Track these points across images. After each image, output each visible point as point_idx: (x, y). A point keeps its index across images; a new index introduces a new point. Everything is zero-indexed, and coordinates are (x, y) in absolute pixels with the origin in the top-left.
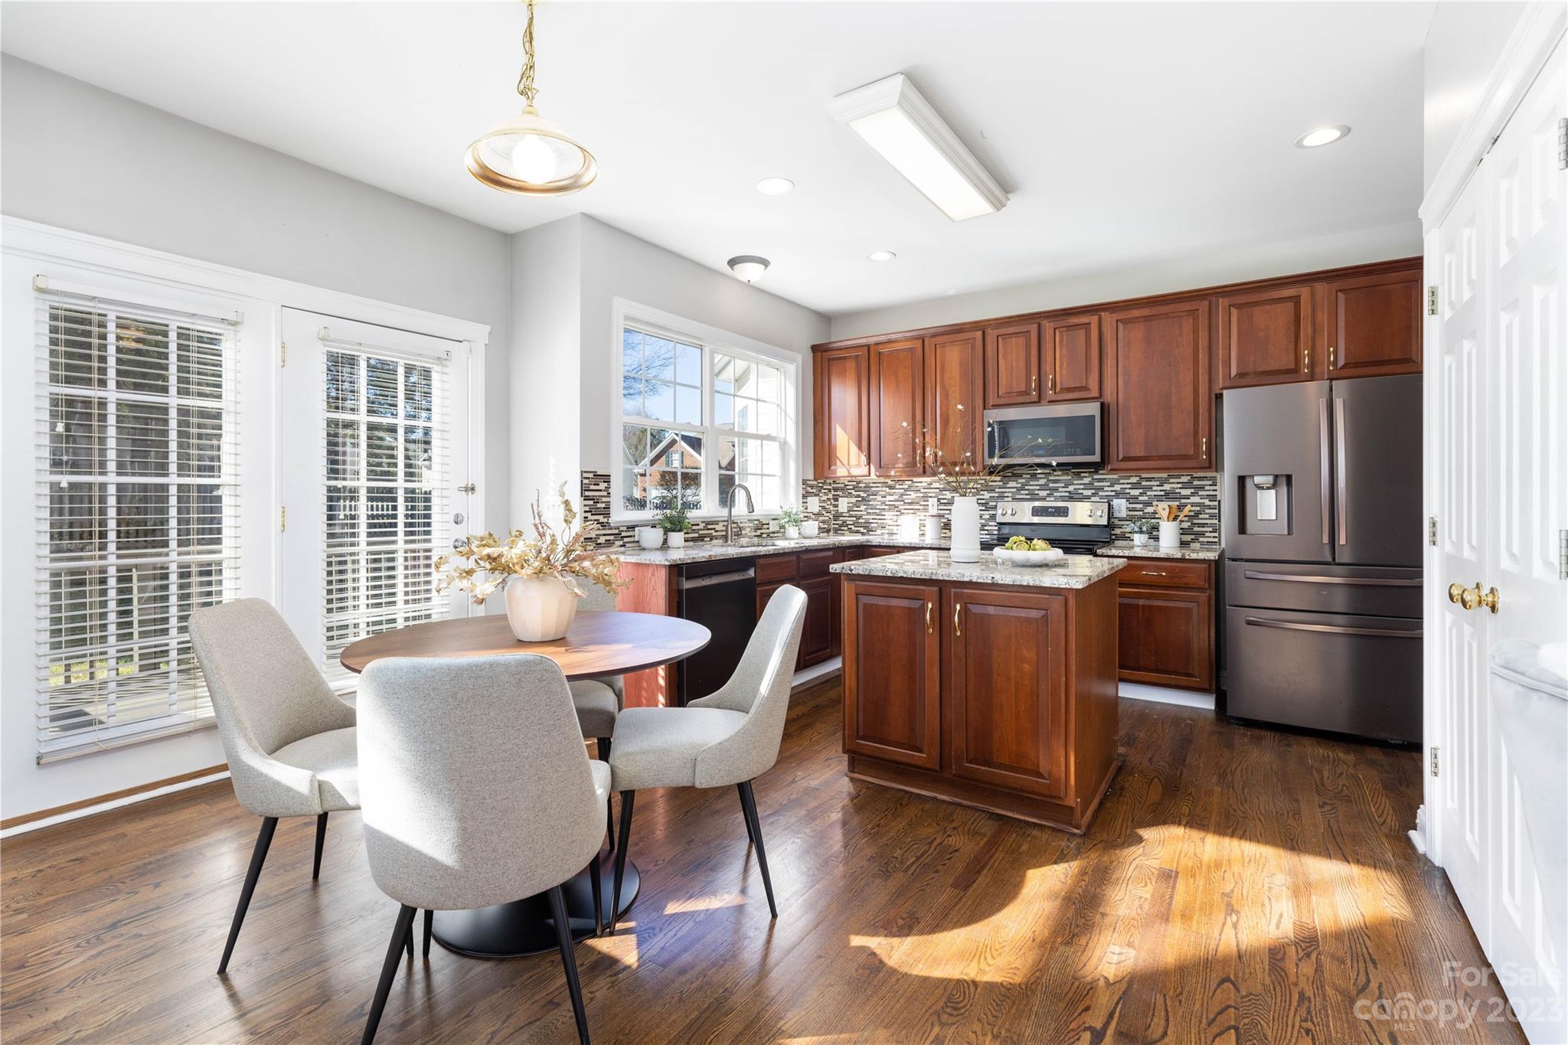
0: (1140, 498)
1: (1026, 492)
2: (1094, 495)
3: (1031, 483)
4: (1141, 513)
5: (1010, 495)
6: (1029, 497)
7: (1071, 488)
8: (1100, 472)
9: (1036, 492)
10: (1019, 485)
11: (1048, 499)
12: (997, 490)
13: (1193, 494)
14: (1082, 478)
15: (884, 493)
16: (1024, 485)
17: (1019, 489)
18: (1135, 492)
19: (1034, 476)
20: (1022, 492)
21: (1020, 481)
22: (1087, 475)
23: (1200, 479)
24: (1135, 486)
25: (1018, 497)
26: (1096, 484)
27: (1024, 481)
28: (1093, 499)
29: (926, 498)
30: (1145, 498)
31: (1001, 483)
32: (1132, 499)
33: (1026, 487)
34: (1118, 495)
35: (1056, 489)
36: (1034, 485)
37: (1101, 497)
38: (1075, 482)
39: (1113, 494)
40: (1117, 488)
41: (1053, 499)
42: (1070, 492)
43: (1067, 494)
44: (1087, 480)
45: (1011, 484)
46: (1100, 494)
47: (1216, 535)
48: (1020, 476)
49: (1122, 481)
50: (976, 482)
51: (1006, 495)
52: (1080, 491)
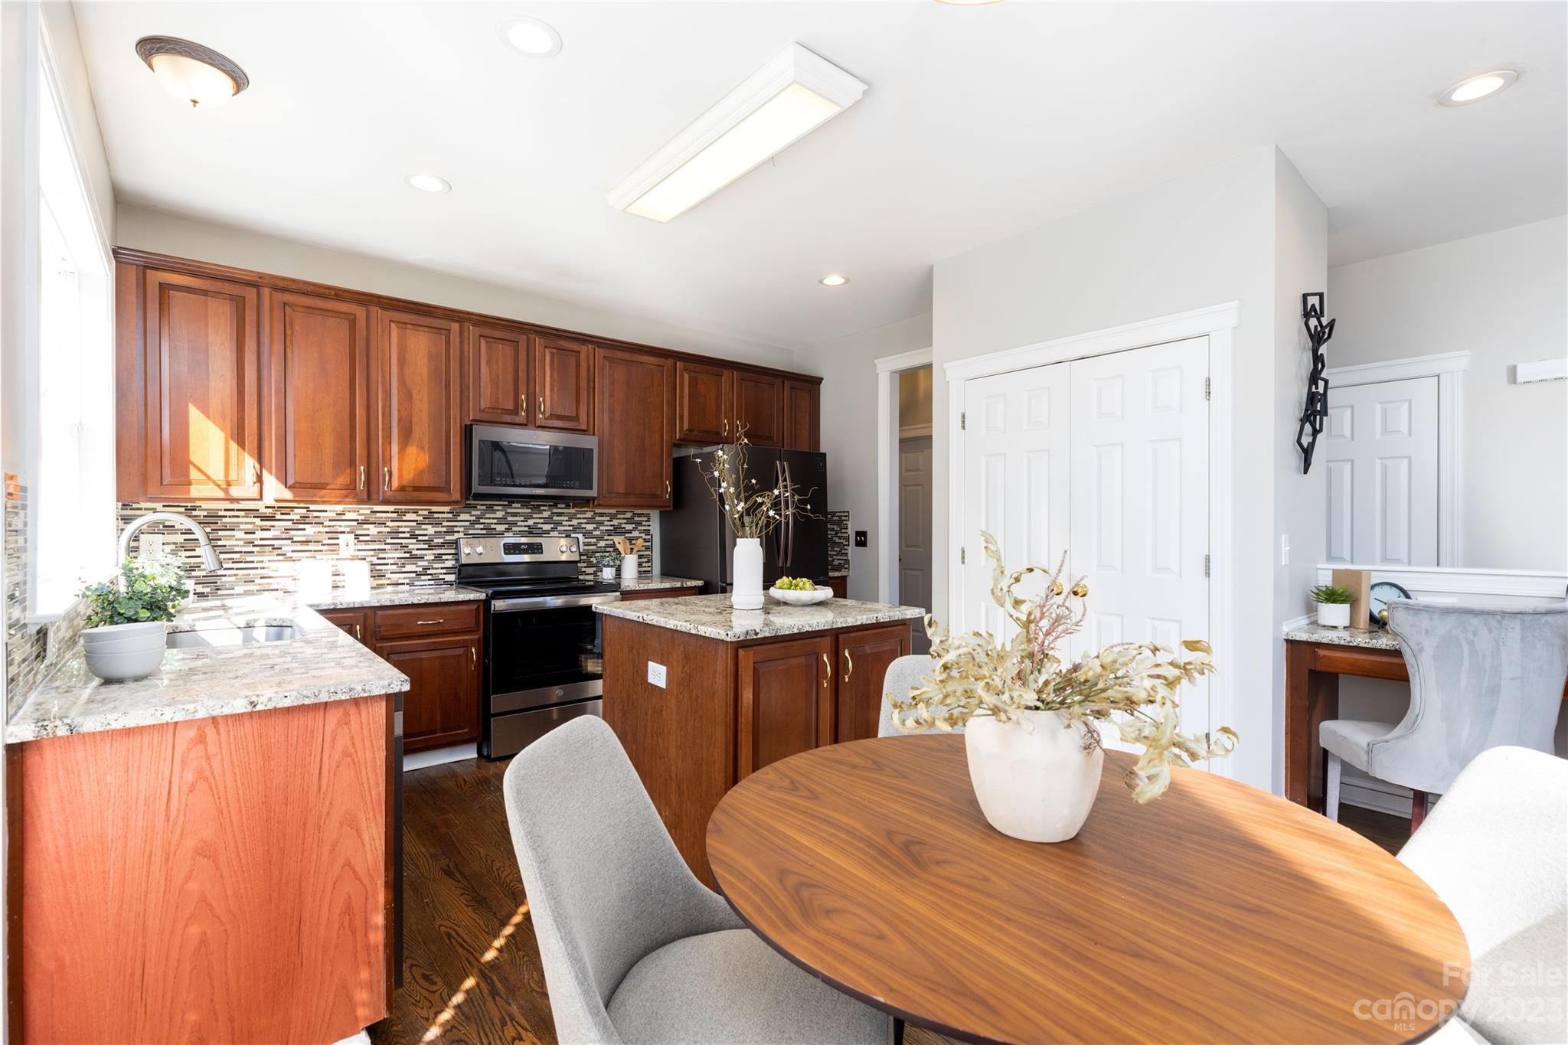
0: (594, 533)
1: (482, 526)
2: (553, 529)
3: (487, 516)
4: (594, 547)
5: (462, 529)
6: (484, 532)
7: (530, 522)
8: (559, 506)
9: (493, 526)
10: (474, 518)
11: (506, 534)
12: (445, 524)
13: (635, 529)
14: (541, 512)
15: (250, 527)
16: (478, 518)
17: (473, 523)
18: (590, 527)
19: (490, 508)
20: (477, 526)
21: (473, 513)
22: (546, 508)
23: (640, 515)
24: (590, 521)
25: (471, 532)
26: (555, 518)
27: (478, 513)
28: (552, 534)
29: (334, 534)
30: (598, 533)
31: (451, 515)
32: (588, 534)
33: (482, 521)
34: (575, 529)
35: (515, 524)
36: (490, 519)
37: (560, 532)
38: (535, 516)
39: (571, 528)
40: (575, 522)
41: (511, 534)
42: (529, 526)
43: (527, 529)
44: (546, 514)
45: (463, 517)
46: (559, 528)
47: (650, 564)
48: (475, 507)
49: (578, 516)
50: (415, 512)
51: (456, 529)
52: (540, 526)
